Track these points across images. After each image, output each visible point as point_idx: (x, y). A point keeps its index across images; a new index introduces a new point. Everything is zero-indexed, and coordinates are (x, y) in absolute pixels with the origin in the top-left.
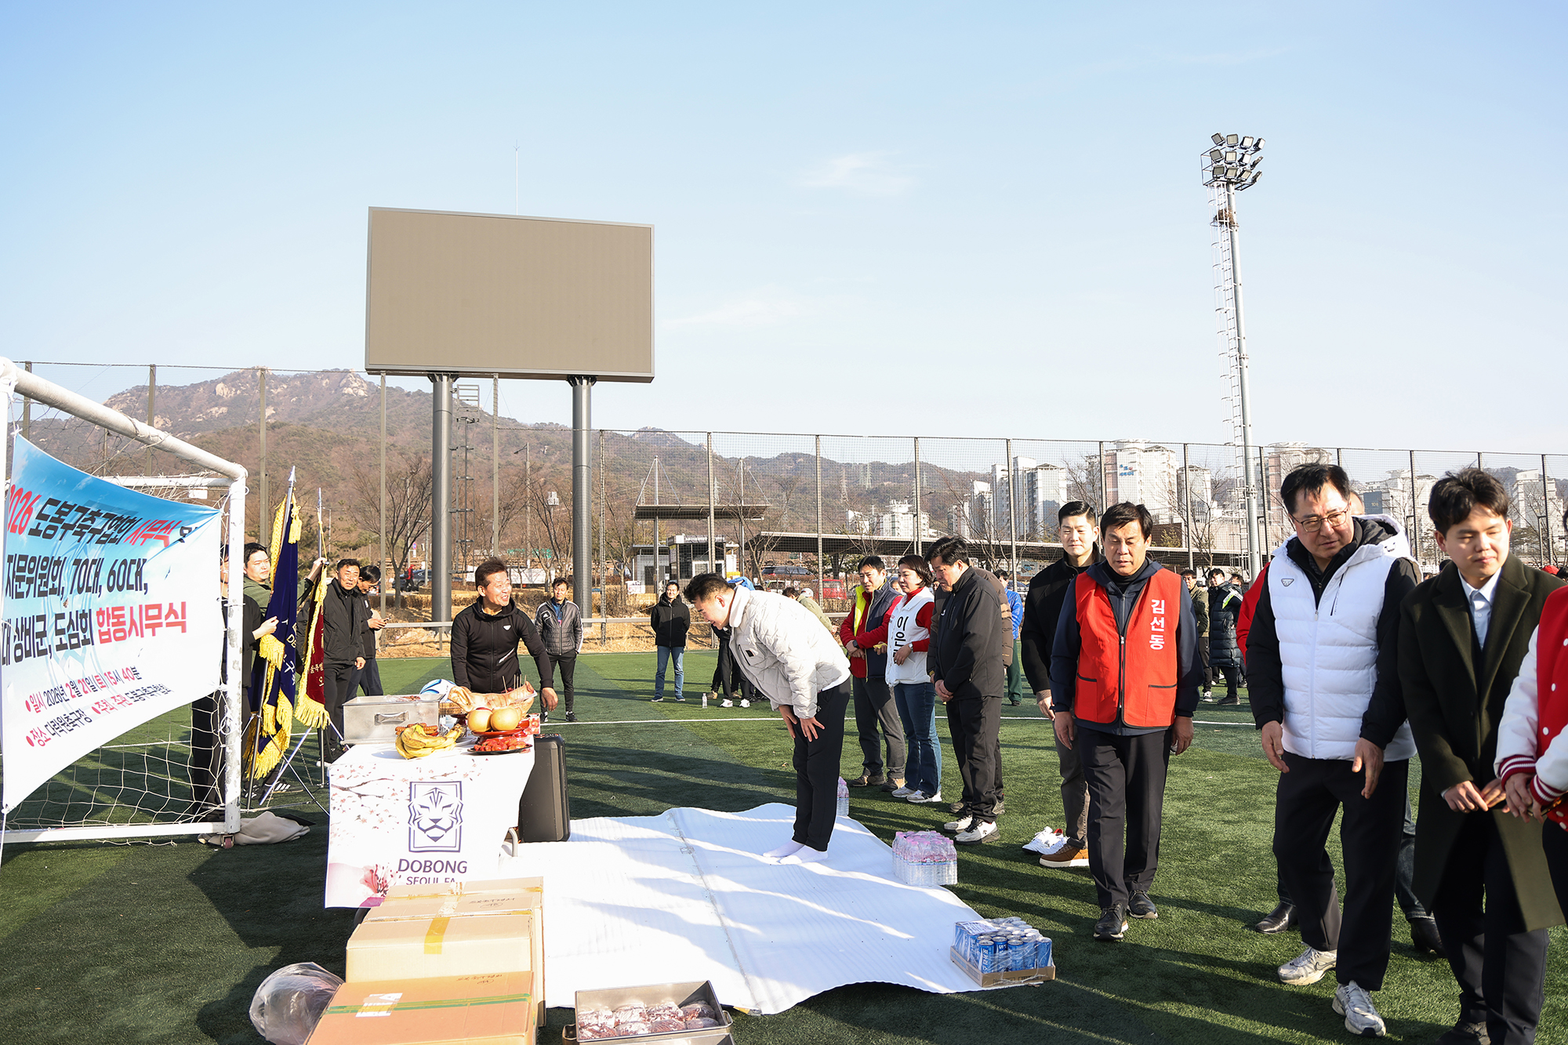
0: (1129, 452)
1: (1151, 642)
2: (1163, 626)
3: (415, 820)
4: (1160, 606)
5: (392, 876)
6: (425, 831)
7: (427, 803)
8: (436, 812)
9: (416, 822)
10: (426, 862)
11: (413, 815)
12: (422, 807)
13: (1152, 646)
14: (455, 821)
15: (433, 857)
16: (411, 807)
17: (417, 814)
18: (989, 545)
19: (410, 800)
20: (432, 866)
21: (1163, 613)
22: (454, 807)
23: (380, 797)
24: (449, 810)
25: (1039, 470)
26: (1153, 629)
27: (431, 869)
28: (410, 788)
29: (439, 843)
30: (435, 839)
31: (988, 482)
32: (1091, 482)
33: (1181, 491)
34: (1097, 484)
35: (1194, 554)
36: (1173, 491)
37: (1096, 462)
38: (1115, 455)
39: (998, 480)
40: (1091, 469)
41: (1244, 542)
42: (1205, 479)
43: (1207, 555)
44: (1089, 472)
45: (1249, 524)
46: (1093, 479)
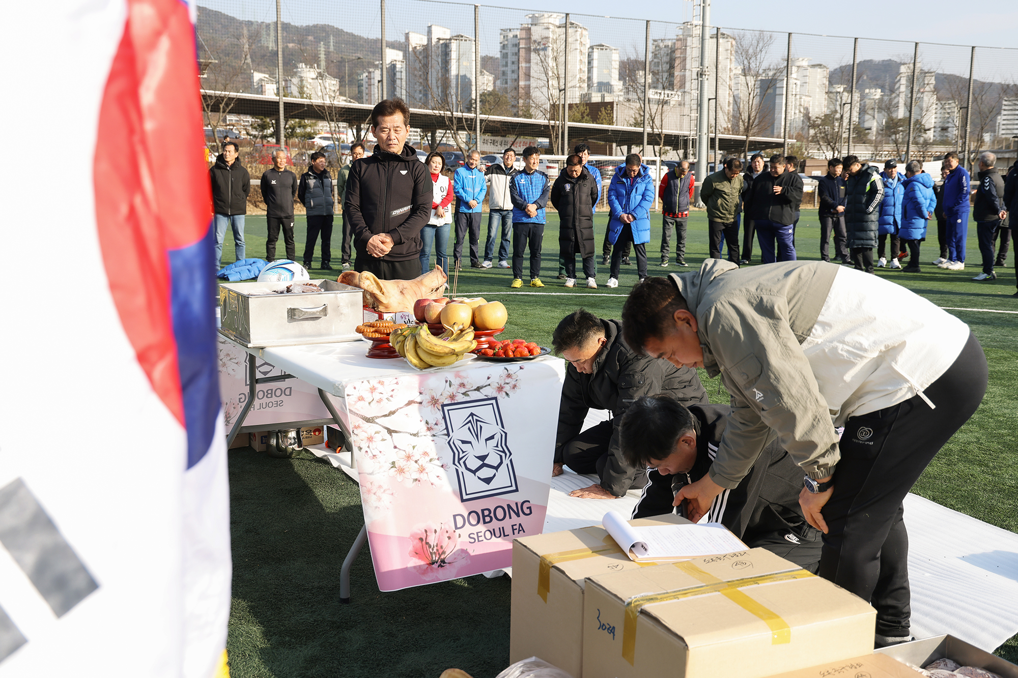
0: (543, 27)
3: (459, 459)
5: (449, 538)
6: (474, 472)
7: (469, 437)
8: (480, 448)
9: (462, 462)
10: (483, 511)
11: (457, 453)
12: (464, 442)
14: (503, 455)
15: (490, 504)
16: (451, 443)
17: (461, 452)
18: (452, 117)
19: (448, 435)
20: (492, 515)
22: (497, 437)
23: (414, 435)
24: (492, 443)
25: (452, 41)
27: (491, 518)
28: (444, 418)
29: (493, 485)
30: (488, 481)
31: (399, 50)
32: (505, 56)
33: (590, 70)
34: (511, 58)
35: (648, 134)
36: (583, 69)
37: (511, 35)
38: (530, 29)
39: (411, 49)
40: (506, 43)
41: (693, 123)
42: (613, 58)
43: (659, 135)
44: (504, 45)
45: (700, 105)
46: (507, 53)
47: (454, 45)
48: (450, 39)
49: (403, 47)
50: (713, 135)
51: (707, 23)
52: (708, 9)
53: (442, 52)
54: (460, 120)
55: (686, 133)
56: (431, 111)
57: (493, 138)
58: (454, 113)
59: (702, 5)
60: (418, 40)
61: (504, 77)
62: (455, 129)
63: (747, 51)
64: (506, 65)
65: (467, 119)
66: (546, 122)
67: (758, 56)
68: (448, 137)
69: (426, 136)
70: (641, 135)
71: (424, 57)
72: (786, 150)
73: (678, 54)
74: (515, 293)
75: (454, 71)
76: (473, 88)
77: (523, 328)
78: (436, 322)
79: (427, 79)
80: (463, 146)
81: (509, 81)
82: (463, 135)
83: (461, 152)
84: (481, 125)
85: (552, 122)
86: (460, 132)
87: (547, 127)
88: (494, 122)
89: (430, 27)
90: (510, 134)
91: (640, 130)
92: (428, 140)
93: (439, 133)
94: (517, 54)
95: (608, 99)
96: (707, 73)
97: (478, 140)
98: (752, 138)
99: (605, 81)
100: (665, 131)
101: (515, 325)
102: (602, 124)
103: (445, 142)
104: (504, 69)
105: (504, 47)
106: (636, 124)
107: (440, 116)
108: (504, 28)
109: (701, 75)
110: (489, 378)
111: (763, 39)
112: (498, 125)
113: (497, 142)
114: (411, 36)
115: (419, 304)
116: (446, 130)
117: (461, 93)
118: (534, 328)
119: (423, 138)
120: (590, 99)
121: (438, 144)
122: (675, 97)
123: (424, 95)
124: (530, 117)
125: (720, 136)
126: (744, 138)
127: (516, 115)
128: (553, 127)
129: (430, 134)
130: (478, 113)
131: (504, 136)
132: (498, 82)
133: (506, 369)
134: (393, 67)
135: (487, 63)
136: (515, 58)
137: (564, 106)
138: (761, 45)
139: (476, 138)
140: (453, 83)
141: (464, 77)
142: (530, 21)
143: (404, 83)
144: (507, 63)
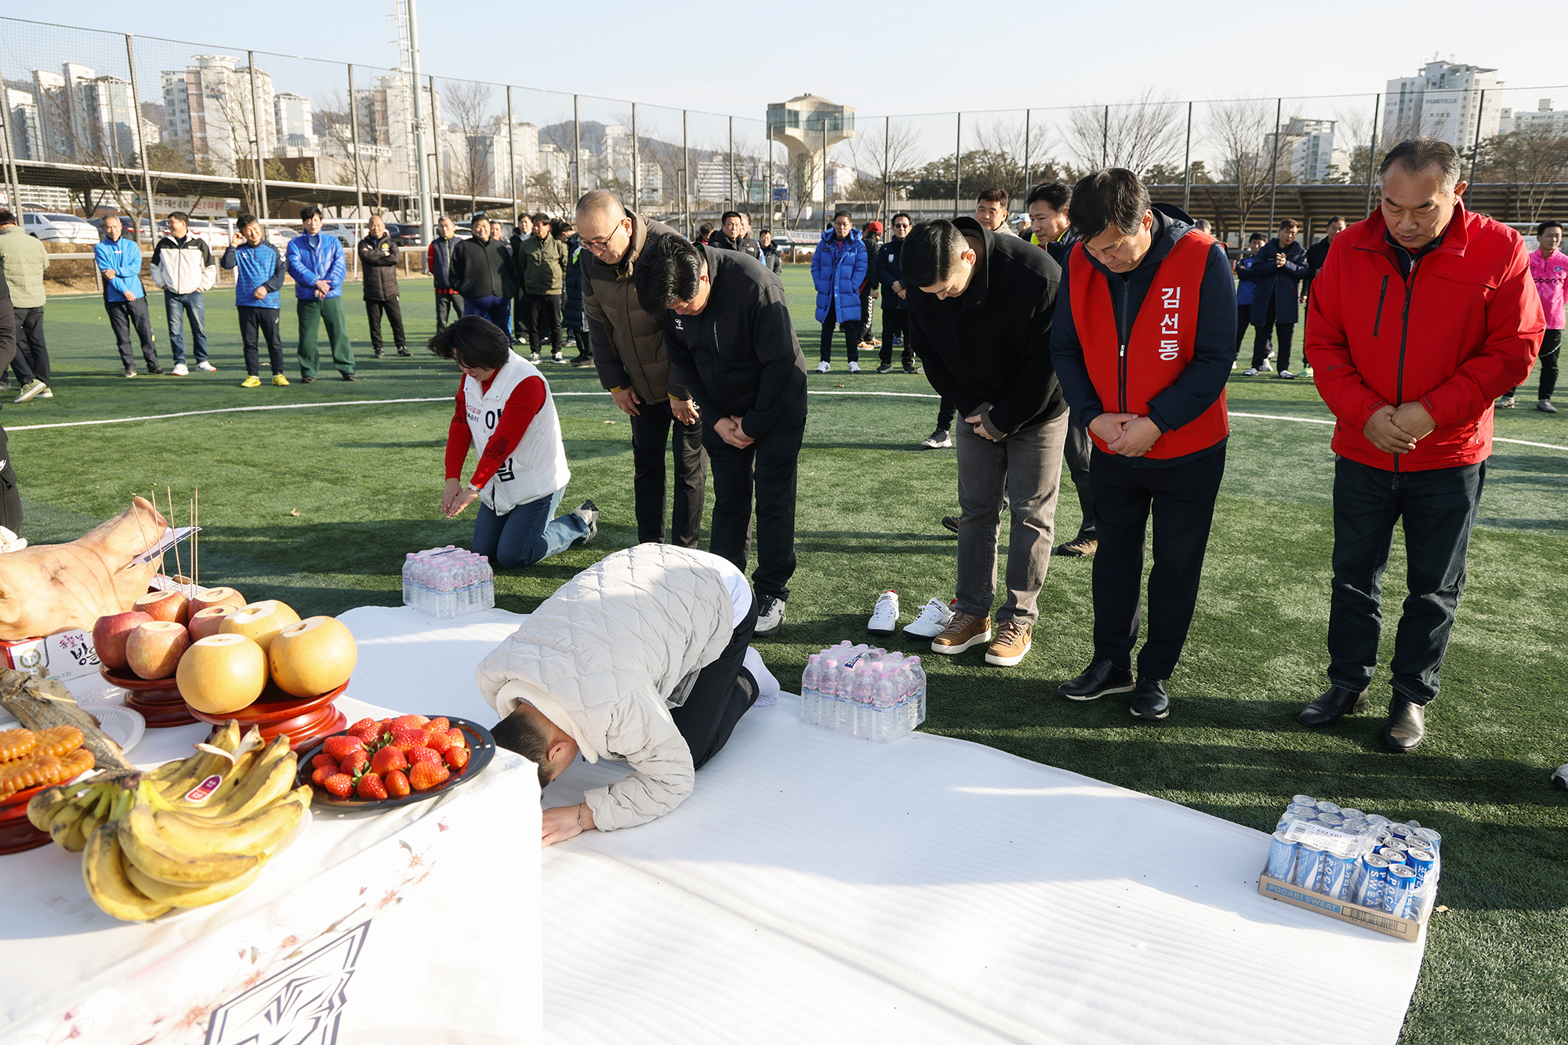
0: (216, 71)
1: (1160, 350)
2: (1176, 327)
4: (1173, 297)
13: (1162, 357)
21: (1177, 306)
25: (99, 83)
26: (1164, 331)
31: (27, 92)
32: (171, 103)
33: (278, 122)
34: (178, 107)
35: (363, 194)
36: (269, 120)
37: (175, 78)
38: (199, 73)
39: (42, 91)
40: (170, 87)
41: (413, 181)
42: (304, 110)
43: (376, 195)
44: (168, 90)
45: (418, 161)
46: (173, 100)
47: (102, 88)
48: (96, 80)
49: (33, 88)
50: (436, 195)
51: (418, 71)
52: (417, 55)
53: (87, 96)
54: (122, 177)
55: (406, 192)
56: (81, 166)
57: (168, 198)
58: (113, 169)
59: (410, 50)
60: (51, 80)
61: (172, 128)
62: (117, 188)
63: (464, 104)
64: (174, 114)
65: (131, 177)
66: (236, 180)
67: (477, 109)
68: (108, 198)
69: (78, 197)
70: (354, 195)
71: (62, 102)
72: (516, 210)
73: (378, 107)
74: (238, 409)
75: (105, 118)
76: (136, 138)
77: (266, 471)
78: (162, 675)
79: (69, 127)
80: (129, 209)
81: (179, 132)
82: (127, 196)
83: (128, 217)
84: (152, 183)
85: (245, 181)
86: (123, 192)
87: (238, 186)
88: (169, 179)
89: (66, 65)
90: (191, 194)
91: (353, 188)
92: (80, 202)
93: (95, 194)
94: (186, 101)
95: (307, 154)
96: (423, 126)
97: (150, 202)
98: (478, 198)
99: (299, 133)
100: (382, 191)
101: (253, 466)
102: (303, 182)
103: (104, 204)
104: (171, 118)
105: (168, 92)
106: (343, 182)
107: (95, 172)
108: (166, 70)
109: (417, 128)
110: (362, 891)
111: (480, 91)
112: (175, 184)
113: (174, 203)
114: (42, 75)
115: (108, 630)
116: (105, 189)
117: (119, 144)
118: (283, 469)
119: (74, 200)
120: (285, 154)
121: (95, 208)
122: (384, 152)
123: (68, 147)
124: (213, 173)
125: (444, 196)
126: (470, 198)
127: (194, 172)
128: (246, 186)
129: (82, 195)
130: (146, 168)
131: (184, 196)
132: (165, 134)
133: (405, 845)
134: (21, 112)
135: (147, 111)
136: (184, 106)
137: (257, 161)
138: (478, 97)
139: (147, 199)
140: (107, 131)
141: (121, 125)
142: (197, 63)
143: (39, 133)
144: (174, 111)
